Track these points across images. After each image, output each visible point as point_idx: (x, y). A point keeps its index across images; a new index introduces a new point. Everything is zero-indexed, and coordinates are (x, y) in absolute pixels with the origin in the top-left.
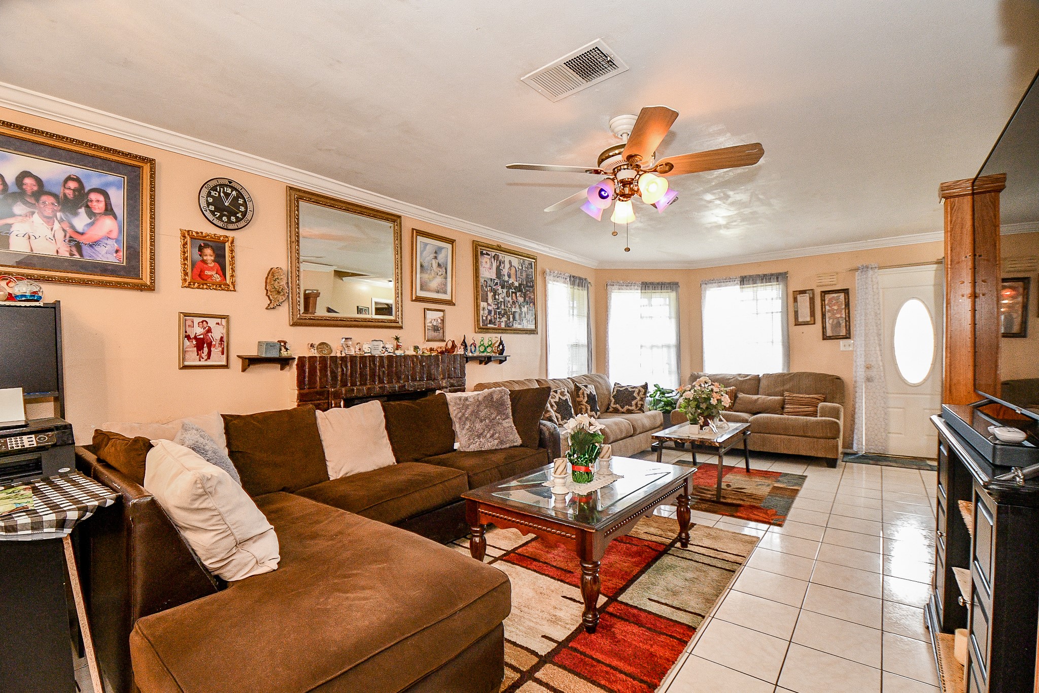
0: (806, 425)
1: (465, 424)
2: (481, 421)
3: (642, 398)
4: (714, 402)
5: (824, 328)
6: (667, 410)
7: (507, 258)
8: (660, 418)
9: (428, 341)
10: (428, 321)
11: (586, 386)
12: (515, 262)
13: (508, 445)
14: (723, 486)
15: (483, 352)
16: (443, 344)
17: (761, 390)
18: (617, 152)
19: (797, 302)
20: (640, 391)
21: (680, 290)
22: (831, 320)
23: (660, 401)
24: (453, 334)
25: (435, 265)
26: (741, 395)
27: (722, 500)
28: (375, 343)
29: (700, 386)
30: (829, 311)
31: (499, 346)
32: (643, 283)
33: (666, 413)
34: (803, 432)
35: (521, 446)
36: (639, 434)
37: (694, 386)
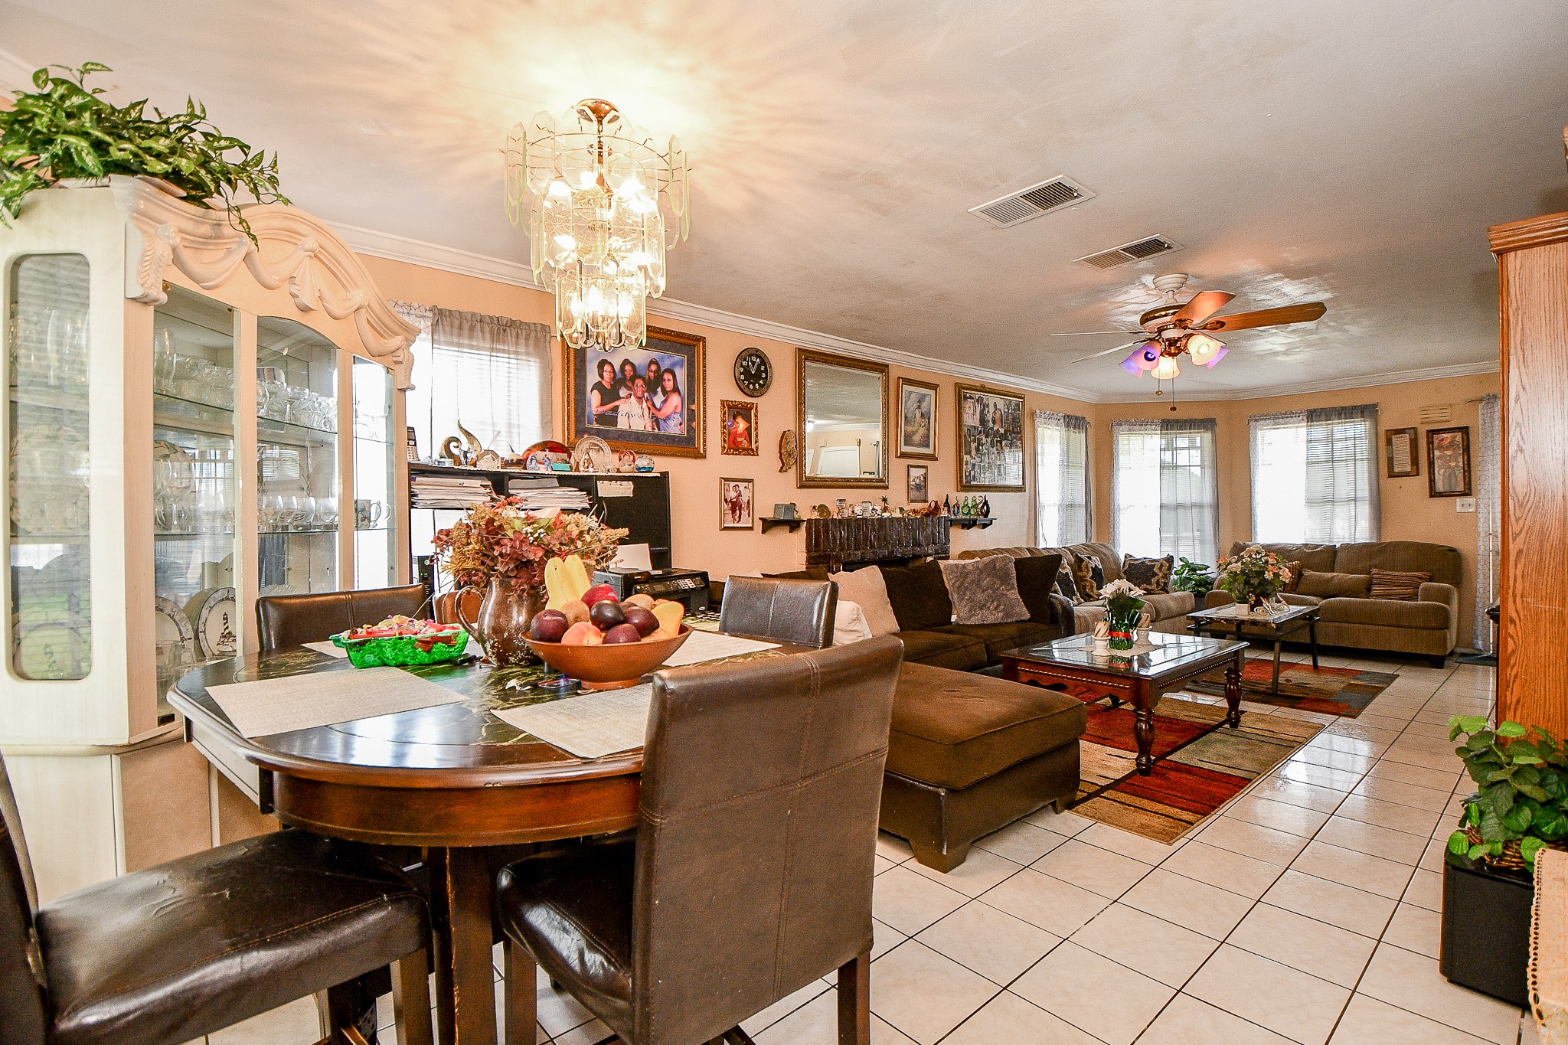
0: (1400, 613)
1: (964, 594)
2: (983, 591)
3: (1165, 575)
4: (1268, 576)
5: (1432, 481)
6: (1199, 592)
7: (991, 399)
8: (1191, 601)
9: (912, 501)
10: (911, 479)
11: (1090, 558)
12: (1000, 402)
13: (1014, 619)
14: (1281, 680)
15: (967, 514)
16: (926, 505)
17: (1337, 567)
18: (1163, 313)
19: (1391, 445)
20: (1162, 565)
21: (1217, 429)
22: (1442, 470)
23: (1190, 579)
24: (935, 494)
25: (918, 416)
26: (1307, 573)
27: (1279, 693)
28: (865, 505)
29: (1250, 556)
30: (1440, 458)
31: (983, 507)
32: (1163, 421)
33: (1199, 596)
34: (1398, 620)
35: (1029, 620)
36: (1163, 619)
37: (1243, 557)
